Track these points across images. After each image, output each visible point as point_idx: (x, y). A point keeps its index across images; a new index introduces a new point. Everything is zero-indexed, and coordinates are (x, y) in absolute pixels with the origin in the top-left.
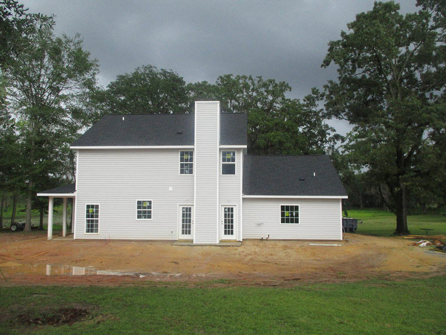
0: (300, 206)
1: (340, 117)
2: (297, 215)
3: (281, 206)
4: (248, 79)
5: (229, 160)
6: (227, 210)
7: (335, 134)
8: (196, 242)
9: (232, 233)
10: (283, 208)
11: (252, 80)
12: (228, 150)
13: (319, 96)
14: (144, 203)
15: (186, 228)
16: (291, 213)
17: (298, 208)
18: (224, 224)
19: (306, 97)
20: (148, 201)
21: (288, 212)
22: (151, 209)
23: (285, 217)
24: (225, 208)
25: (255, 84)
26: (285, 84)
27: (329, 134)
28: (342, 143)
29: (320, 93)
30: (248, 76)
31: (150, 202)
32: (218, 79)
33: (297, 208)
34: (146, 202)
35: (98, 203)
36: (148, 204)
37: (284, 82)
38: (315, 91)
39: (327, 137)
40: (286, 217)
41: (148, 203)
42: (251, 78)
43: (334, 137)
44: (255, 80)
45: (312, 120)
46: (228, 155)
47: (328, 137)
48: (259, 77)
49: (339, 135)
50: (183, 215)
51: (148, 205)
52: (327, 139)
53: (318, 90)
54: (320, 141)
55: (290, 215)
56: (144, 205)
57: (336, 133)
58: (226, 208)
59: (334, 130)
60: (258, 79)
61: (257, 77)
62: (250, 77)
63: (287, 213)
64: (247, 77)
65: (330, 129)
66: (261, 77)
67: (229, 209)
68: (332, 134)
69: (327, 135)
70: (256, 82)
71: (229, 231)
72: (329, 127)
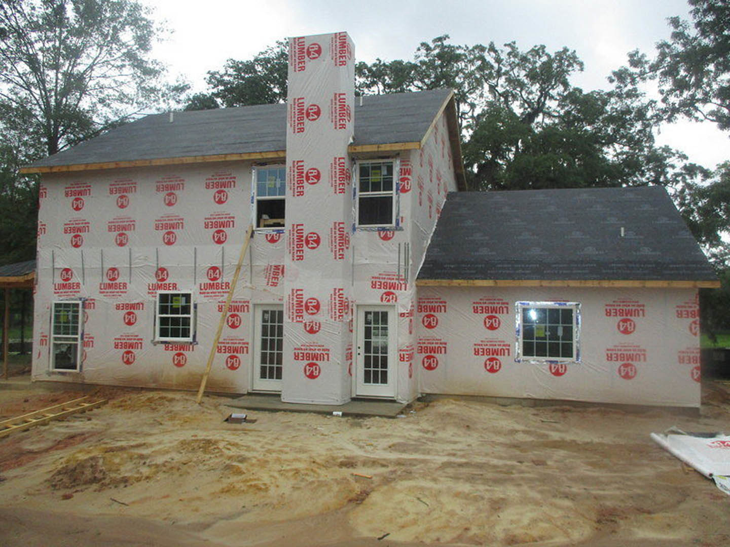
0: (577, 309)
1: (697, 119)
2: (568, 335)
3: (525, 309)
4: (487, 50)
5: (376, 187)
6: (371, 317)
7: (685, 165)
9: (384, 380)
10: (527, 314)
11: (496, 51)
12: (374, 161)
13: (648, 71)
14: (174, 298)
15: (272, 362)
16: (551, 327)
17: (571, 317)
18: (363, 355)
19: (615, 73)
20: (183, 295)
21: (542, 326)
22: (189, 313)
23: (535, 341)
24: (367, 313)
25: (503, 60)
26: (568, 53)
27: (673, 167)
28: (703, 180)
29: (646, 62)
30: (487, 45)
31: (188, 297)
32: (419, 50)
33: (568, 315)
34: (177, 298)
35: (77, 299)
36: (182, 302)
37: (566, 50)
38: (636, 60)
39: (667, 173)
40: (538, 338)
41: (184, 299)
42: (492, 49)
43: (684, 172)
44: (502, 51)
45: (633, 130)
46: (375, 174)
47: (670, 172)
48: (509, 45)
49: (695, 165)
50: (264, 328)
51: (184, 304)
52: (669, 176)
53: (643, 56)
54: (653, 182)
55: (548, 333)
56: (175, 305)
57: (687, 162)
58: (370, 313)
59: (684, 157)
60: (509, 50)
61: (505, 45)
62: (490, 46)
63: (539, 330)
64: (486, 48)
65: (674, 155)
66: (514, 43)
67: (376, 314)
68: (679, 165)
69: (669, 169)
70: (504, 56)
71: (376, 373)
72: (673, 151)
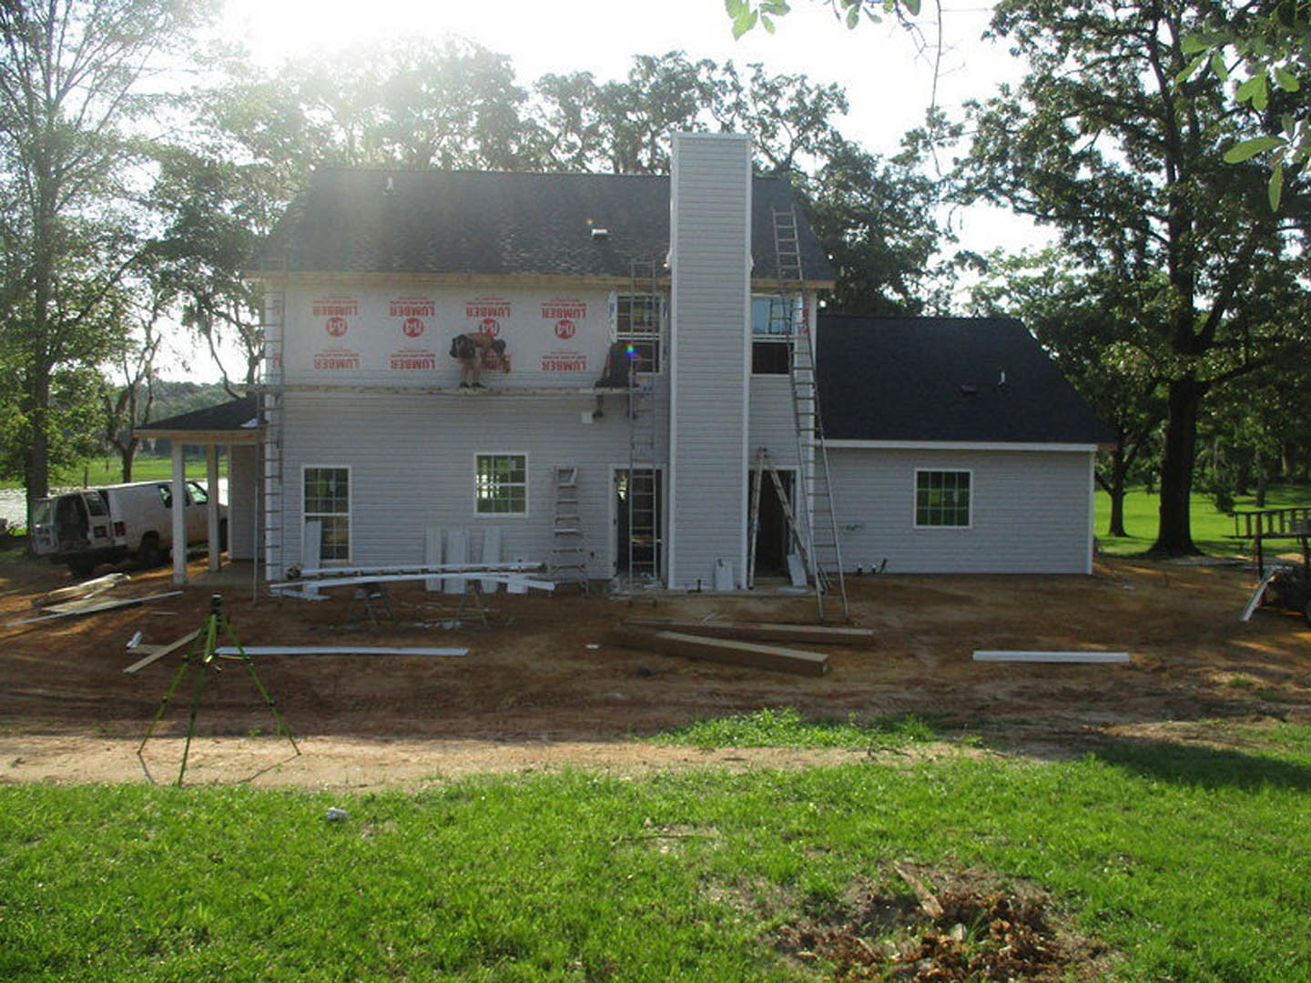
0: (976, 473)
2: (964, 500)
3: (919, 473)
7: (959, 252)
8: (677, 585)
10: (923, 478)
14: (499, 461)
16: (946, 493)
17: (968, 481)
20: (512, 458)
21: (937, 491)
22: (523, 480)
23: (929, 508)
27: (939, 251)
31: (521, 460)
33: (964, 479)
34: (503, 461)
35: (345, 462)
36: (513, 467)
40: (933, 505)
41: (514, 462)
43: (953, 261)
48: (755, 66)
51: (514, 469)
55: (943, 499)
56: (501, 470)
61: (749, 65)
63: (935, 495)
65: (940, 235)
68: (948, 250)
70: (745, 82)
